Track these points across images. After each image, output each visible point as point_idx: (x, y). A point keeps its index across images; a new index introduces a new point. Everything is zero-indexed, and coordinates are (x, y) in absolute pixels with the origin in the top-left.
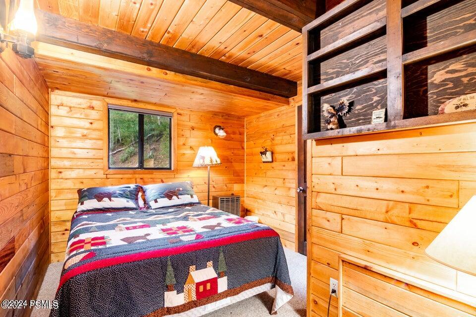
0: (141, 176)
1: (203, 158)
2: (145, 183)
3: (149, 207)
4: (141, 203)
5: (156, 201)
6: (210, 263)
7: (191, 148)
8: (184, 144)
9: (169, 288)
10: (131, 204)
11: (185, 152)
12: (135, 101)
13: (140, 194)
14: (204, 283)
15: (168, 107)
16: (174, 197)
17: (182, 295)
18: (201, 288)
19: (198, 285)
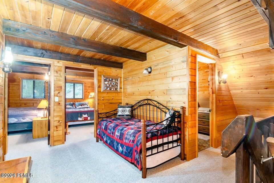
0: (74, 100)
1: (91, 96)
2: (75, 102)
3: (76, 108)
4: (74, 107)
5: (78, 107)
6: (86, 114)
7: (89, 92)
8: (86, 92)
9: (79, 117)
10: (72, 107)
11: (87, 94)
12: (73, 80)
13: (74, 105)
14: (85, 117)
15: (82, 81)
16: (83, 106)
17: (81, 119)
18: (85, 118)
19: (84, 118)
